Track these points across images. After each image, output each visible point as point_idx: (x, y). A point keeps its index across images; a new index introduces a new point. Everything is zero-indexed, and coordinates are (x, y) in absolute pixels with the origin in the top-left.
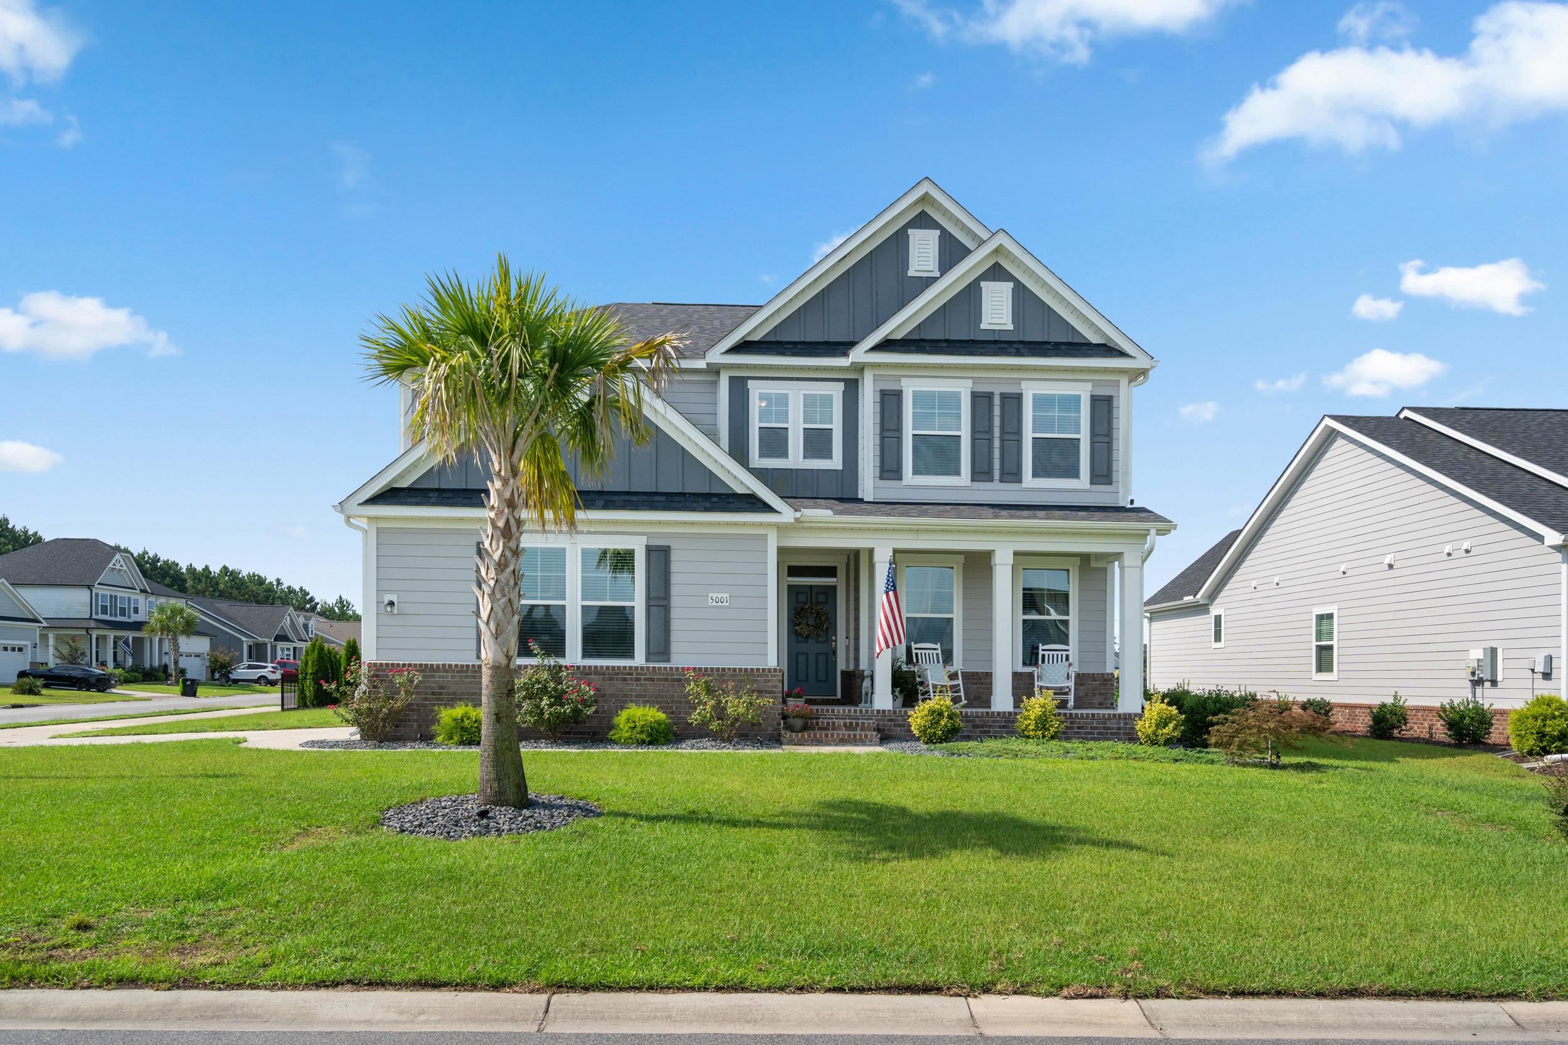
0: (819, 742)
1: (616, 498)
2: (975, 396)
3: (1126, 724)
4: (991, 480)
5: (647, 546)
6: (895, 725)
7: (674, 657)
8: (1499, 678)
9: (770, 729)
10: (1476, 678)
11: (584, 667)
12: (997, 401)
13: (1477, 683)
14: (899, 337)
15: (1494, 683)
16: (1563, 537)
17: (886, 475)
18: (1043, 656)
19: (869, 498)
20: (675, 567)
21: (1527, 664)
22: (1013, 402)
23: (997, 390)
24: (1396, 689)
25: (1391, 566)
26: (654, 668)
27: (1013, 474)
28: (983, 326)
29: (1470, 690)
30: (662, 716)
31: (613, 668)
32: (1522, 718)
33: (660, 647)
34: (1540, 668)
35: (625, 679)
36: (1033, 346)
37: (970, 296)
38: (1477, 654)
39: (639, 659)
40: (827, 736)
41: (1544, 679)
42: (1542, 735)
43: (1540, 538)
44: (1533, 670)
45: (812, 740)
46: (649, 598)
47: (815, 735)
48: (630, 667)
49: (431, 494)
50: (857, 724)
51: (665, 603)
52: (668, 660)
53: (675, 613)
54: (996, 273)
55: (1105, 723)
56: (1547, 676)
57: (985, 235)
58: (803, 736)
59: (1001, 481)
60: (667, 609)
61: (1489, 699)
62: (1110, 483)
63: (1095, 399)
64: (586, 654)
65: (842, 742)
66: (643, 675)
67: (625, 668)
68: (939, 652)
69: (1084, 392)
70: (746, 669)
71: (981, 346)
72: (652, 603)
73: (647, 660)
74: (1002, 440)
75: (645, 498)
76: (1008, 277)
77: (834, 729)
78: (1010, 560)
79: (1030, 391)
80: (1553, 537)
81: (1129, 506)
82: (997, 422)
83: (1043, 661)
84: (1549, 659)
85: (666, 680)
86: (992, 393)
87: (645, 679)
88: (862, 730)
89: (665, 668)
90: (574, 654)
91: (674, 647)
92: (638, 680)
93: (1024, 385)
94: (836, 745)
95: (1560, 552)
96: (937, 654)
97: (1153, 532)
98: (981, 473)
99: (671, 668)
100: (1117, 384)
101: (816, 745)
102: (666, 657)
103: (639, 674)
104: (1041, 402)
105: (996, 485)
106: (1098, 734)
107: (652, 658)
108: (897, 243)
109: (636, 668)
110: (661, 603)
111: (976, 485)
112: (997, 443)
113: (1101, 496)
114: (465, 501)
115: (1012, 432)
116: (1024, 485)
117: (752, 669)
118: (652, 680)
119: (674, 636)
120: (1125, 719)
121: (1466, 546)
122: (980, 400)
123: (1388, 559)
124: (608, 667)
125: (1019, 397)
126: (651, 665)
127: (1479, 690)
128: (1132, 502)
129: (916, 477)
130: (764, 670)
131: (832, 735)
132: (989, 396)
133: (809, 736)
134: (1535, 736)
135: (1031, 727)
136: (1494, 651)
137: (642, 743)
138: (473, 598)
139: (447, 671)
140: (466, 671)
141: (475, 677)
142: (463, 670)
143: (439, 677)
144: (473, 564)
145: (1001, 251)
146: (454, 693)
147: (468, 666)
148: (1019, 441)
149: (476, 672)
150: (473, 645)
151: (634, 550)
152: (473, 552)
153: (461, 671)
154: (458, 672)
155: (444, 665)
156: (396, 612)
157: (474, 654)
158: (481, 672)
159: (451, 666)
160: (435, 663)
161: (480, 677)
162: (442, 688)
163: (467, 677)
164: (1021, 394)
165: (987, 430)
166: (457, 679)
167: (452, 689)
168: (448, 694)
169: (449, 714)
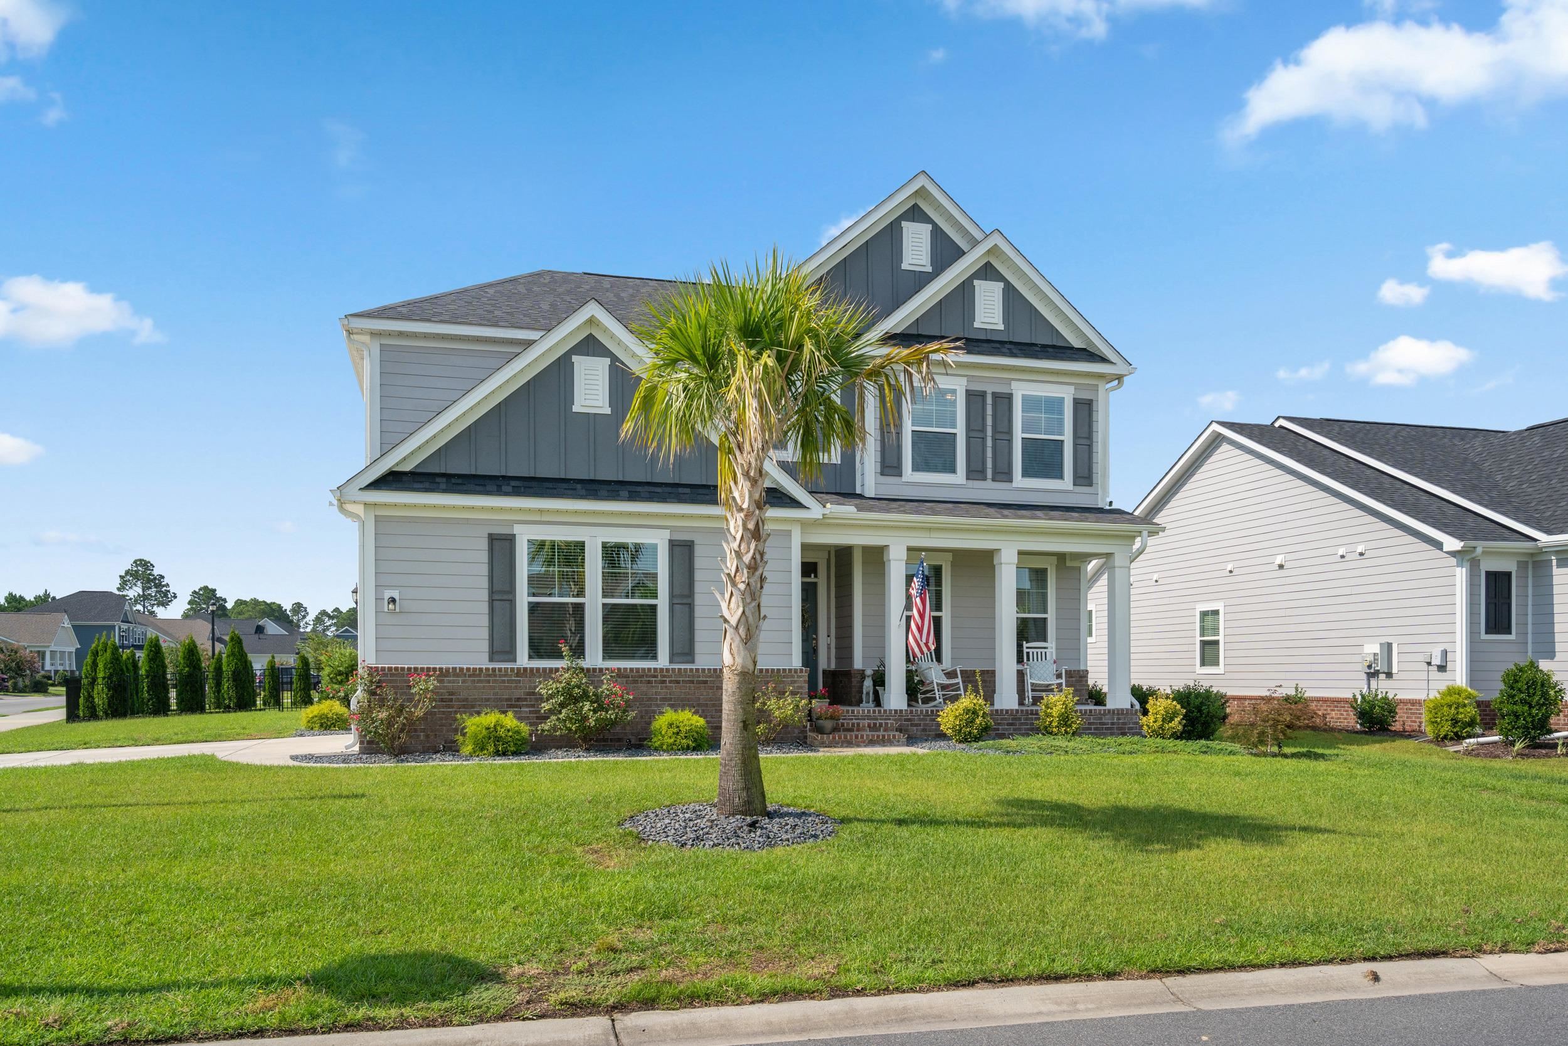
0: (849, 744)
1: (639, 489)
2: (969, 394)
3: (1119, 719)
4: (985, 479)
5: (670, 541)
6: (912, 725)
7: (697, 658)
8: (1395, 670)
9: (796, 731)
10: (1372, 671)
11: (606, 669)
12: (989, 400)
13: (1372, 675)
14: (898, 332)
15: (1389, 675)
16: (1462, 544)
17: (886, 470)
18: (1028, 653)
19: (870, 492)
20: (698, 563)
21: (1421, 658)
22: (1004, 400)
23: (990, 389)
24: (1296, 682)
25: (1281, 567)
26: (680, 669)
27: (1004, 474)
28: (976, 325)
29: (1365, 682)
30: (701, 722)
31: (638, 670)
32: (1437, 708)
33: (684, 649)
34: (1437, 661)
35: (649, 682)
36: (1024, 348)
37: (964, 293)
38: (1372, 648)
39: (663, 660)
40: (857, 737)
41: (1439, 671)
42: (1455, 722)
43: (1438, 545)
44: (1429, 664)
45: (843, 742)
46: (672, 596)
47: (846, 737)
48: (655, 669)
49: (439, 480)
50: (881, 725)
51: (688, 601)
52: (693, 662)
53: (699, 612)
54: (987, 271)
55: (1101, 719)
56: (1442, 668)
57: (978, 235)
58: (834, 738)
59: (994, 480)
60: (691, 607)
61: (1383, 688)
62: (1090, 485)
63: (1077, 402)
64: (608, 654)
65: (872, 743)
66: (669, 677)
67: (649, 669)
69: (1066, 394)
70: (773, 670)
71: (975, 344)
72: (675, 601)
73: (671, 662)
74: (994, 440)
75: (669, 489)
76: (999, 277)
77: (858, 730)
78: (1015, 559)
79: (1020, 391)
80: (1452, 543)
81: (1108, 507)
82: (989, 421)
83: (1028, 659)
84: (1445, 653)
85: (692, 682)
86: (985, 392)
87: (670, 682)
88: (885, 730)
89: (691, 670)
90: (594, 657)
91: (699, 648)
92: (664, 682)
93: (1014, 385)
94: (865, 746)
95: (1454, 557)
97: (1145, 533)
98: (975, 472)
99: (697, 670)
100: (1095, 388)
101: (847, 747)
102: (689, 658)
103: (664, 676)
104: (1030, 403)
105: (989, 484)
106: (1096, 729)
107: (676, 659)
108: (890, 235)
109: (662, 670)
110: (685, 601)
111: (971, 483)
112: (989, 442)
113: (1081, 497)
115: (1004, 432)
116: (1014, 484)
117: (779, 670)
118: (678, 682)
119: (698, 636)
120: (1118, 714)
121: (1360, 549)
122: (974, 398)
123: (1279, 560)
124: (632, 670)
125: (1009, 397)
126: (676, 666)
127: (1373, 683)
128: (1111, 503)
129: (914, 473)
130: (790, 670)
131: (862, 737)
132: (982, 395)
133: (840, 738)
134: (1450, 723)
135: (1054, 724)
136: (1390, 645)
137: (686, 749)
138: (484, 595)
139: (457, 675)
140: (479, 675)
141: (489, 682)
142: (476, 673)
143: (449, 682)
144: (484, 557)
145: (994, 250)
146: (466, 700)
147: (481, 669)
148: (1010, 441)
149: (489, 676)
150: (485, 646)
151: (657, 544)
152: (484, 544)
153: (474, 675)
154: (470, 676)
155: (454, 669)
156: (398, 610)
157: (486, 656)
158: (495, 676)
159: (461, 669)
160: (444, 666)
161: (494, 682)
162: (451, 694)
163: (479, 681)
164: (1011, 394)
165: (980, 428)
166: (469, 684)
167: (464, 694)
168: (458, 700)
169: (470, 725)
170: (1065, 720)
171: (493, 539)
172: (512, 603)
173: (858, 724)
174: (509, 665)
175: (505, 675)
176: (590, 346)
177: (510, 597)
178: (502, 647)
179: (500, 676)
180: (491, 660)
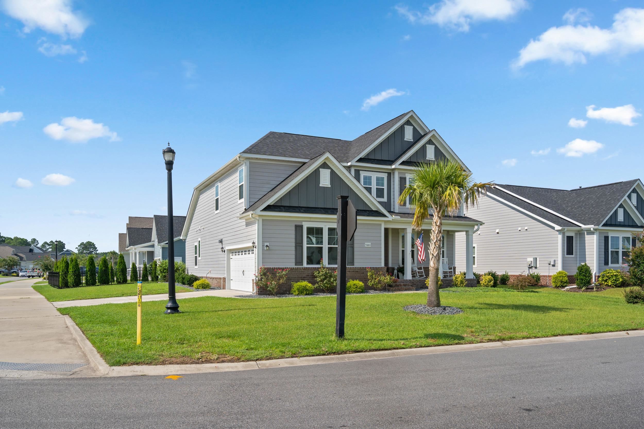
3: (470, 282)
6: (414, 284)
7: (355, 264)
8: (538, 266)
10: (530, 266)
11: (330, 268)
13: (530, 268)
15: (536, 268)
16: (561, 228)
19: (397, 211)
21: (547, 262)
24: (506, 270)
25: (498, 233)
26: (350, 267)
28: (427, 158)
29: (528, 270)
30: (363, 284)
32: (556, 278)
33: (351, 261)
34: (552, 263)
37: (423, 149)
38: (530, 259)
41: (553, 266)
42: (562, 282)
43: (553, 228)
44: (549, 264)
47: (399, 288)
49: (282, 208)
51: (352, 246)
52: (353, 265)
53: (355, 249)
54: (430, 142)
56: (554, 266)
57: (428, 131)
58: (396, 288)
60: (353, 248)
61: (534, 272)
64: (330, 263)
66: (347, 270)
70: (376, 268)
72: (349, 246)
76: (434, 144)
77: (400, 286)
80: (558, 227)
81: (463, 216)
84: (555, 261)
85: (354, 271)
87: (348, 272)
88: (408, 286)
89: (354, 267)
90: (326, 263)
91: (355, 261)
94: (404, 291)
95: (558, 231)
97: (479, 225)
99: (355, 267)
101: (399, 291)
107: (349, 264)
108: (402, 130)
113: (457, 213)
114: (294, 210)
117: (378, 267)
118: (350, 271)
119: (355, 257)
120: (470, 280)
121: (526, 228)
123: (497, 231)
127: (530, 270)
130: (382, 267)
131: (403, 288)
134: (560, 282)
136: (536, 258)
138: (294, 244)
139: (287, 270)
140: (293, 270)
141: (295, 272)
142: (292, 269)
144: (294, 232)
145: (433, 136)
146: (289, 278)
147: (293, 268)
149: (295, 270)
150: (294, 260)
152: (294, 228)
154: (290, 270)
155: (286, 268)
156: (268, 249)
157: (294, 264)
158: (298, 270)
159: (288, 268)
160: (283, 267)
161: (297, 272)
163: (293, 272)
166: (290, 273)
167: (288, 276)
169: (296, 285)
170: (461, 282)
171: (296, 227)
172: (302, 247)
173: (401, 284)
174: (301, 267)
175: (301, 270)
176: (325, 165)
177: (301, 245)
178: (299, 261)
179: (299, 270)
180: (296, 265)
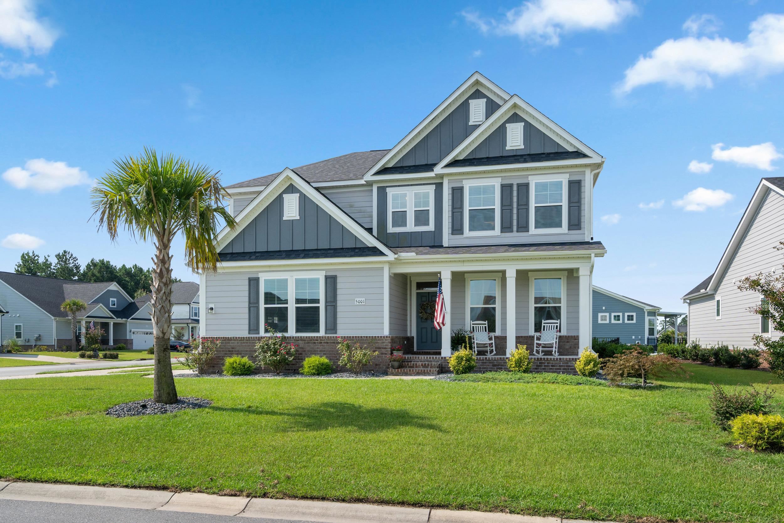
0: (406, 374)
1: (310, 253)
2: (503, 186)
4: (512, 231)
5: (326, 276)
7: (339, 331)
9: (384, 367)
11: (296, 337)
12: (515, 188)
14: (462, 159)
17: (455, 232)
18: (544, 326)
19: (446, 244)
20: (339, 286)
22: (524, 188)
23: (515, 182)
26: (329, 337)
27: (523, 227)
28: (507, 148)
30: (327, 361)
31: (309, 337)
33: (332, 326)
35: (315, 343)
37: (500, 133)
39: (322, 332)
40: (410, 371)
45: (403, 373)
46: (326, 302)
47: (404, 371)
48: (317, 337)
50: (428, 365)
51: (334, 304)
52: (336, 333)
53: (339, 309)
54: (515, 118)
55: (568, 363)
57: (507, 98)
58: (398, 371)
59: (517, 231)
60: (335, 307)
62: (580, 229)
63: (571, 183)
64: (298, 331)
65: (418, 374)
66: (323, 340)
67: (314, 337)
68: (487, 325)
69: (564, 179)
70: (372, 337)
71: (505, 159)
72: (328, 304)
73: (326, 333)
74: (518, 210)
75: (323, 252)
76: (521, 120)
77: (416, 367)
78: (514, 275)
79: (533, 181)
81: (591, 241)
82: (515, 199)
83: (543, 329)
85: (334, 343)
86: (512, 184)
87: (324, 343)
88: (431, 368)
89: (333, 337)
90: (292, 331)
91: (339, 326)
92: (321, 343)
93: (530, 178)
94: (415, 376)
96: (485, 327)
97: (593, 255)
98: (506, 228)
100: (584, 173)
101: (405, 376)
102: (334, 331)
103: (321, 340)
104: (541, 187)
105: (515, 234)
106: (563, 369)
107: (328, 331)
108: (463, 108)
109: (320, 337)
110: (332, 304)
111: (504, 234)
112: (515, 211)
113: (575, 236)
115: (524, 204)
116: (530, 233)
117: (375, 337)
118: (328, 343)
119: (339, 321)
122: (506, 189)
124: (306, 337)
125: (527, 185)
126: (327, 335)
128: (592, 239)
129: (470, 232)
131: (413, 371)
132: (511, 186)
133: (401, 371)
137: (314, 374)
138: (247, 305)
139: (235, 340)
140: (244, 340)
141: (247, 343)
142: (242, 339)
143: (232, 343)
144: (247, 288)
145: (517, 106)
146: (238, 351)
147: (244, 338)
148: (527, 210)
149: (247, 340)
150: (247, 327)
151: (319, 278)
152: (247, 282)
153: (241, 340)
154: (240, 341)
155: (233, 337)
156: (213, 313)
157: (247, 332)
158: (250, 340)
159: (236, 338)
160: (230, 336)
161: (250, 343)
162: (233, 348)
163: (244, 343)
164: (528, 183)
165: (509, 204)
166: (239, 344)
167: (237, 349)
168: (235, 351)
169: (229, 361)
170: (519, 363)
171: (250, 280)
172: (258, 308)
173: (416, 364)
174: (256, 336)
175: (254, 340)
176: (290, 189)
177: (257, 305)
178: (253, 327)
179: (252, 340)
180: (249, 333)
